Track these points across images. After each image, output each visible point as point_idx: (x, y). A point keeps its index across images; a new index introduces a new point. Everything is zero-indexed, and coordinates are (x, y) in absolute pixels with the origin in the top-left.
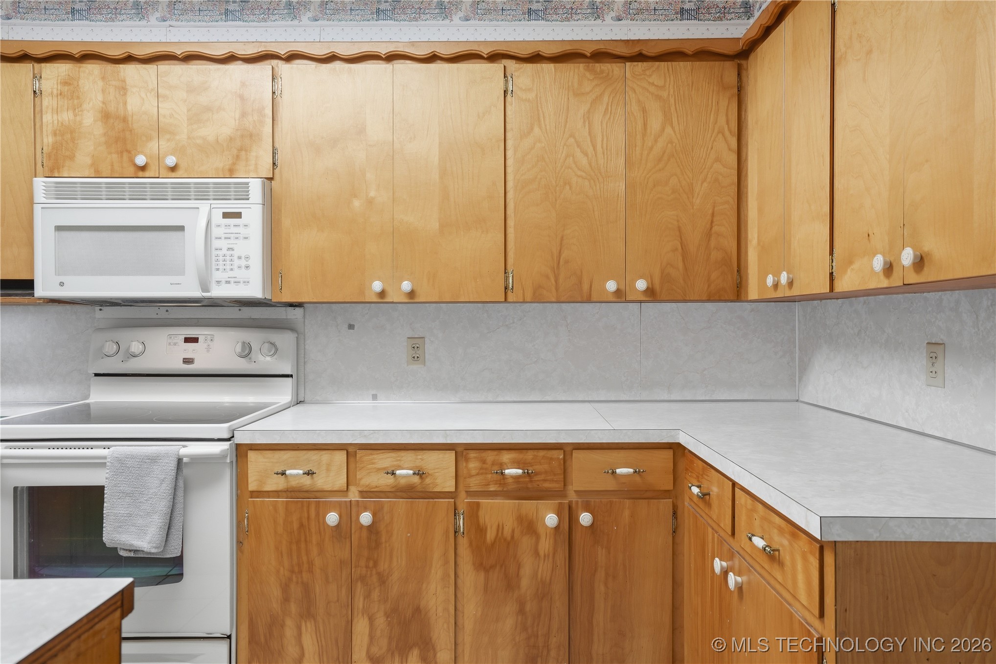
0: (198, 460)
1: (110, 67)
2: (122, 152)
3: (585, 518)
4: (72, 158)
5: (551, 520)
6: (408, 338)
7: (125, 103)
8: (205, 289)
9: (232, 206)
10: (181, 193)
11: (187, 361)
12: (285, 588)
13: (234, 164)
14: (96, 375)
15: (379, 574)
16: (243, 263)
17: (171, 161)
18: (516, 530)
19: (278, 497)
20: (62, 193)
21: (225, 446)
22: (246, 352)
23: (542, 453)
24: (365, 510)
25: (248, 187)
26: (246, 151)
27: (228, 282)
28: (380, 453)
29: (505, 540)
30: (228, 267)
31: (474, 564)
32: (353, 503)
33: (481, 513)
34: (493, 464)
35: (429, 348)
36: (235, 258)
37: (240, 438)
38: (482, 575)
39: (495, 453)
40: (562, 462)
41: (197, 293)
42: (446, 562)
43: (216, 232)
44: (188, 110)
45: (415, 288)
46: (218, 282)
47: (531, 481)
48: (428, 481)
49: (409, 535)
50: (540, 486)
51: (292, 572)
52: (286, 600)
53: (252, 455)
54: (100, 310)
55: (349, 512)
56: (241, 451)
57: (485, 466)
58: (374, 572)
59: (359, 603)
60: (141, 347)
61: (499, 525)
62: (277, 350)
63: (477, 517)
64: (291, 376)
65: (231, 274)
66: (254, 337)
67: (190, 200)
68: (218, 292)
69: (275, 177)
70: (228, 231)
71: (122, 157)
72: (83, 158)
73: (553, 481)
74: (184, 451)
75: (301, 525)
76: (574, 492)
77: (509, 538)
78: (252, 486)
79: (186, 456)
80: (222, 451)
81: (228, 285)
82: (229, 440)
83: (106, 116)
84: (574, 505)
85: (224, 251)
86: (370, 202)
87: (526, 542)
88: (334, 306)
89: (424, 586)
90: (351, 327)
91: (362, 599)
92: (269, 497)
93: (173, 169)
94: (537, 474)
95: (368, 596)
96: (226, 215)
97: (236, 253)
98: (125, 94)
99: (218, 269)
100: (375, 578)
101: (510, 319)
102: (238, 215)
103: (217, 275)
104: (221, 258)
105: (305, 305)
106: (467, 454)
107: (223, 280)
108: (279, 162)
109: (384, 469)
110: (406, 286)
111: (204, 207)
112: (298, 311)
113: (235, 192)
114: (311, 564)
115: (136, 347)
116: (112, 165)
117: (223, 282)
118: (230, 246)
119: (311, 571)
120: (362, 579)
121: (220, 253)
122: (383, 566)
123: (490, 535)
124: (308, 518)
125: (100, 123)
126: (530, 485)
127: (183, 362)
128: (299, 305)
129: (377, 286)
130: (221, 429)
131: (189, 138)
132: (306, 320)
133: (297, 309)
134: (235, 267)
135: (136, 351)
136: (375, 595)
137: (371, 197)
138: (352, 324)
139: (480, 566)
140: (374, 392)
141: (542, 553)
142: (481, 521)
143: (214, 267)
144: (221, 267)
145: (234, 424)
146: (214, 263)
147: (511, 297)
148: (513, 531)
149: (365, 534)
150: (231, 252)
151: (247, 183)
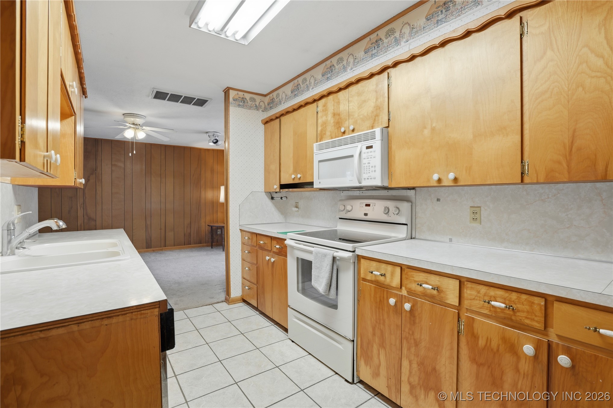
0: (342, 259)
1: (335, 95)
2: (338, 128)
3: (564, 360)
4: (325, 134)
5: (528, 349)
6: (470, 207)
7: (339, 108)
8: (360, 183)
9: (369, 143)
10: (353, 141)
11: (366, 215)
12: (374, 329)
13: (373, 123)
14: (340, 218)
15: (415, 340)
16: (373, 169)
17: (351, 128)
18: (500, 346)
19: (372, 284)
20: (321, 148)
21: (350, 254)
22: (387, 211)
23: (524, 297)
24: (408, 302)
25: (375, 133)
26: (378, 116)
27: (368, 179)
28: (417, 272)
29: (492, 350)
30: (368, 172)
31: (470, 357)
32: (403, 296)
33: (476, 325)
34: (485, 295)
35: (484, 213)
36: (371, 167)
37: (358, 252)
38: (475, 367)
39: (487, 288)
40: (543, 308)
41: (357, 185)
42: (452, 349)
43: (363, 156)
44: (358, 104)
45: (457, 177)
46: (365, 179)
47: (515, 315)
48: (442, 295)
49: (431, 324)
50: (522, 321)
51: (377, 322)
52: (374, 334)
53: (362, 261)
54: (342, 192)
55: (401, 300)
56: (359, 258)
57: (479, 295)
58: (412, 337)
59: (405, 351)
60: (351, 208)
61: (488, 338)
62: (399, 210)
63: (473, 327)
64: (406, 224)
65: (369, 175)
66: (390, 204)
67: (348, 144)
68: (364, 183)
69: (390, 126)
70: (368, 155)
71: (338, 130)
72: (328, 133)
73: (534, 320)
74: (336, 254)
75: (380, 300)
76: (555, 335)
77: (495, 350)
78: (362, 276)
79: (338, 257)
80: (348, 257)
81: (368, 180)
82: (354, 252)
83: (334, 115)
84: (554, 346)
85: (367, 165)
86: (433, 129)
87: (508, 359)
88: (430, 189)
89: (439, 357)
90: (438, 200)
91: (406, 349)
92: (369, 283)
93: (353, 130)
94: (519, 311)
95: (409, 349)
96: (368, 148)
97: (371, 165)
98: (339, 104)
99: (364, 173)
100: (412, 341)
101: (545, 195)
102: (371, 147)
103: (365, 176)
104: (365, 168)
105: (416, 188)
106: (467, 284)
107: (366, 178)
108: (391, 119)
109: (417, 281)
110: (451, 176)
111: (359, 145)
112: (413, 192)
113: (371, 136)
114: (384, 321)
115: (349, 208)
116: (336, 134)
117: (366, 179)
118: (369, 162)
119: (384, 324)
120: (407, 339)
121: (365, 165)
122: (417, 336)
123: (482, 342)
124: (383, 297)
125: (332, 118)
126: (513, 318)
127: (364, 215)
128: (413, 188)
129: (436, 177)
130: (349, 246)
131: (358, 116)
132: (417, 196)
133: (412, 191)
134: (370, 171)
135: (349, 209)
136: (413, 350)
137: (433, 127)
138: (439, 198)
139: (473, 360)
140: (450, 237)
141: (522, 371)
142: (475, 331)
143: (363, 172)
144: (365, 172)
145: (355, 245)
146: (363, 170)
147: (527, 179)
148: (498, 346)
149: (408, 315)
150: (369, 165)
151: (375, 131)
